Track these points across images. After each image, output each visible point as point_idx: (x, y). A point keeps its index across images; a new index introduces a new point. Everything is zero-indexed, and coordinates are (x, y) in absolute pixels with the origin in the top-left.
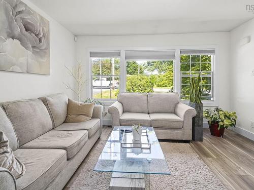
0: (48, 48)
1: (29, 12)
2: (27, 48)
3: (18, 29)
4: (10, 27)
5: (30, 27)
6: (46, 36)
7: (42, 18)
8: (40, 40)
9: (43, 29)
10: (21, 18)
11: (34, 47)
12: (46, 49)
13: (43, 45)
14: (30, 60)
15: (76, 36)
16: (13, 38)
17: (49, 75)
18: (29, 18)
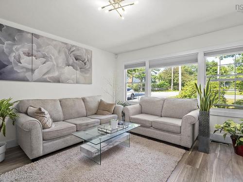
0: (91, 67)
1: (78, 49)
2: (77, 70)
3: (72, 60)
4: (67, 60)
5: (79, 57)
6: (90, 60)
7: (86, 50)
8: (85, 64)
9: (87, 57)
10: (73, 54)
11: (80, 68)
12: (89, 68)
13: (87, 66)
14: (78, 76)
15: (116, 54)
16: (69, 66)
17: (91, 84)
18: (77, 53)
